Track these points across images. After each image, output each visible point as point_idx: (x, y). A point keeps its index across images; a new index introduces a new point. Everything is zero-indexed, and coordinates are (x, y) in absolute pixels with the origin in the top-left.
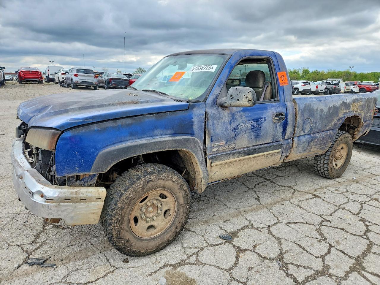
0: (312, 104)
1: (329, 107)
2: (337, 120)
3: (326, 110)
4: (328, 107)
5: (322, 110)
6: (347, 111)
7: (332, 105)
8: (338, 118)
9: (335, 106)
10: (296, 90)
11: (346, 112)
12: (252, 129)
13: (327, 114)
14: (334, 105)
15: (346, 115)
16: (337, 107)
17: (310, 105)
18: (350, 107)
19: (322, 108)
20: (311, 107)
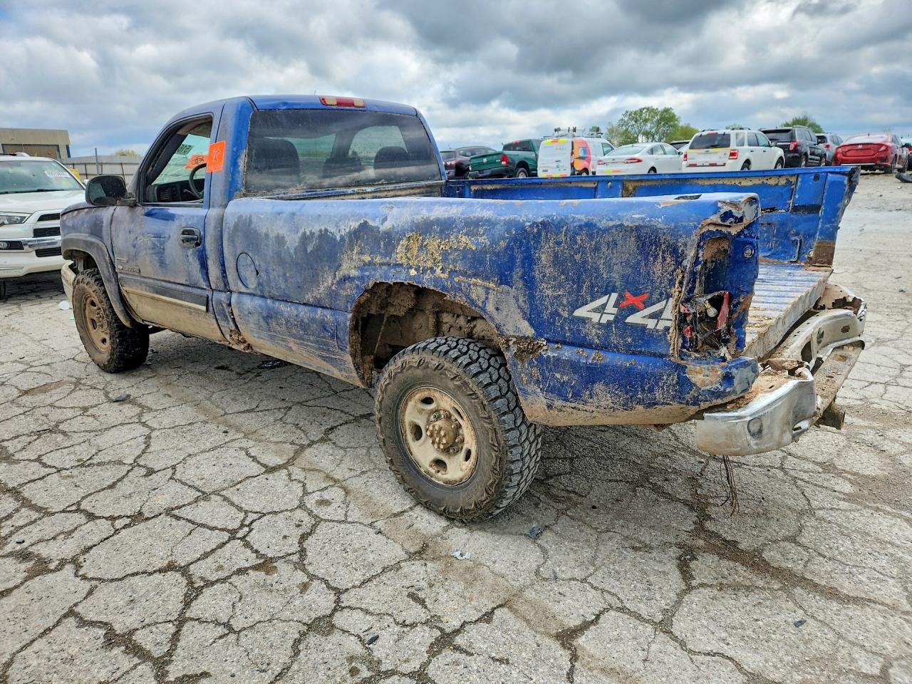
0: (254, 219)
1: (305, 233)
2: (335, 282)
3: (292, 241)
4: (300, 234)
5: (280, 240)
6: (378, 260)
7: (316, 229)
8: (339, 275)
9: (324, 235)
11: (370, 263)
12: (153, 249)
13: (296, 253)
14: (321, 231)
15: (367, 273)
16: (335, 239)
17: (250, 222)
18: (394, 247)
19: (281, 232)
20: (253, 226)
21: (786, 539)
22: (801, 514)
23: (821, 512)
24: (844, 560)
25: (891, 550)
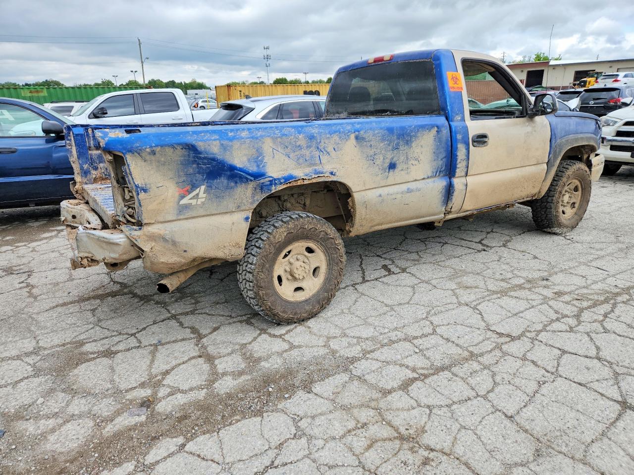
21: (96, 309)
22: (100, 321)
23: (91, 327)
24: (66, 315)
25: (48, 331)
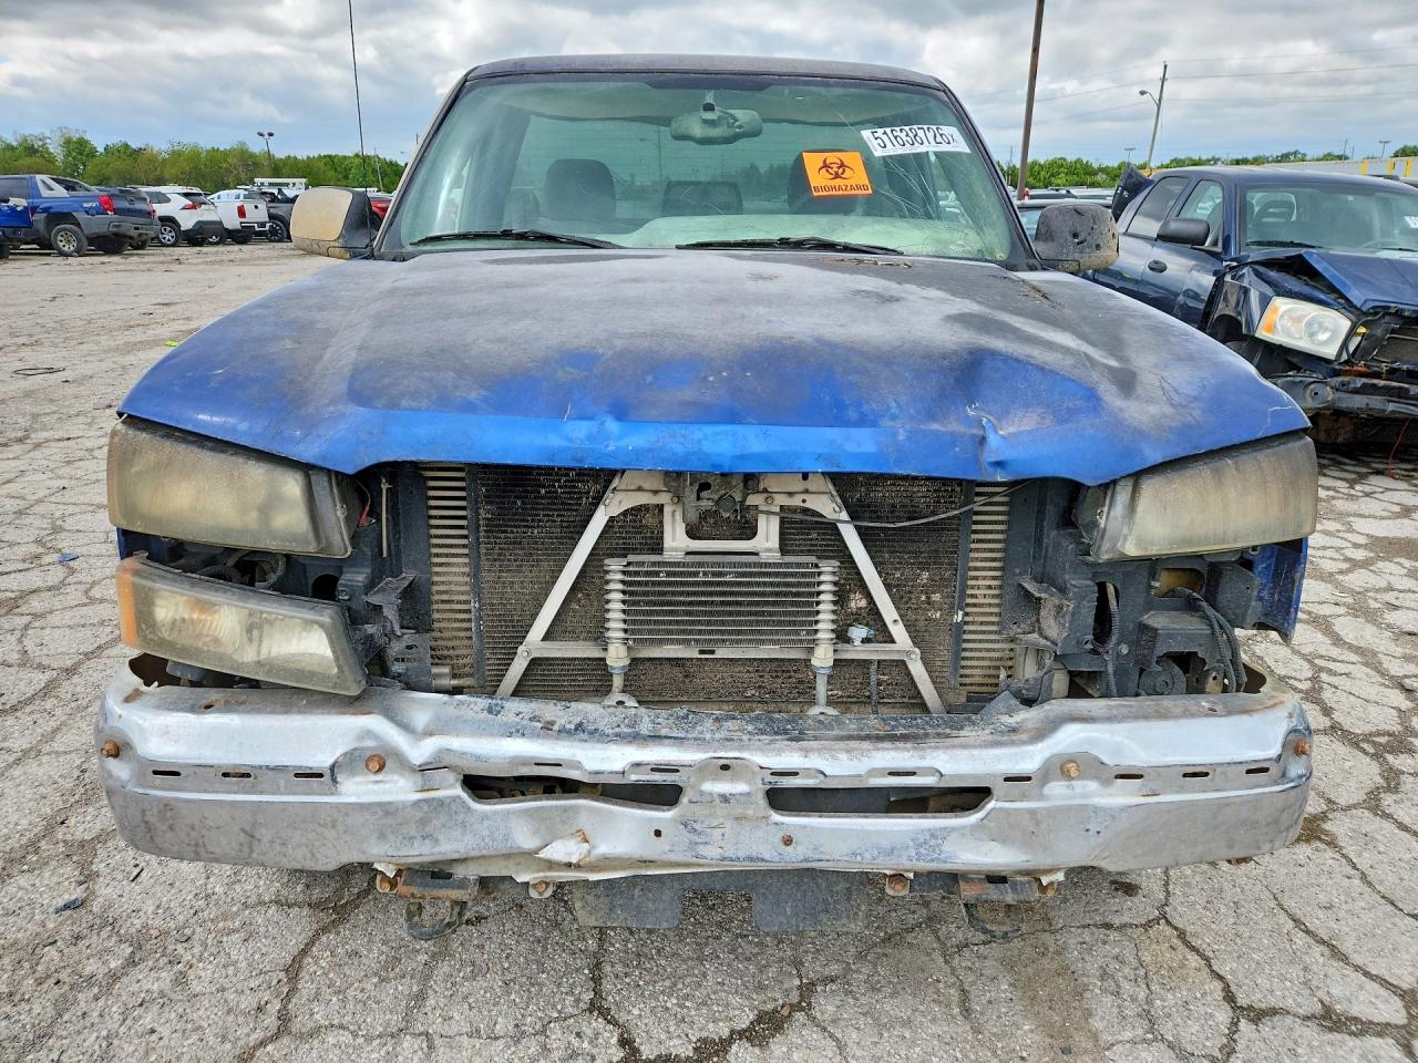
10: (169, 229)
